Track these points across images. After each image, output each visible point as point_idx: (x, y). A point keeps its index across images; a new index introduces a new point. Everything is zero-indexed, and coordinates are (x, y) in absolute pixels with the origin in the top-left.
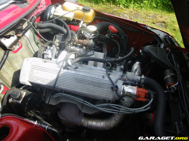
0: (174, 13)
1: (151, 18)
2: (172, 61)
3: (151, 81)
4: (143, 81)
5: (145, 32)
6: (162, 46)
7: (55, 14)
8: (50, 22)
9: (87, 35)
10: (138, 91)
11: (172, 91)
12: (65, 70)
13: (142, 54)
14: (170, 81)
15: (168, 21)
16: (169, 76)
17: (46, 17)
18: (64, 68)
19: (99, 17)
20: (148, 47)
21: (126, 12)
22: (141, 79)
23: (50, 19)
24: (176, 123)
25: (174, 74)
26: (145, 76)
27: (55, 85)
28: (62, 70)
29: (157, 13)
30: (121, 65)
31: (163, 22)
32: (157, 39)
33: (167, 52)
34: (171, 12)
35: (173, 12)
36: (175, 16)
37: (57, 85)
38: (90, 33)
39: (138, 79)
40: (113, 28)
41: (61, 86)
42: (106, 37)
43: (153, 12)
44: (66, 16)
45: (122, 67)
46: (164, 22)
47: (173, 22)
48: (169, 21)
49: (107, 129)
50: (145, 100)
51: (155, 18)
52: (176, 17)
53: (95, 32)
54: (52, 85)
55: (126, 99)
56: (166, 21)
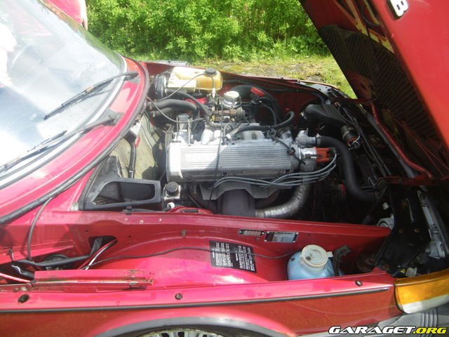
0: (331, 56)
1: (294, 70)
2: (346, 116)
3: (329, 139)
4: (319, 141)
5: (299, 89)
6: (329, 103)
7: (169, 86)
8: (169, 98)
9: (229, 104)
10: (318, 151)
11: (356, 147)
12: (225, 146)
13: (305, 118)
14: (350, 137)
15: (324, 71)
16: (348, 132)
17: (159, 92)
18: (223, 144)
19: (231, 81)
20: (311, 106)
21: (249, 69)
22: (316, 139)
23: (165, 95)
24: (369, 178)
25: (352, 129)
26: (320, 134)
27: (217, 166)
28: (221, 146)
29: (302, 62)
30: (285, 131)
31: (317, 75)
32: (319, 95)
33: (337, 107)
34: (325, 56)
35: (329, 55)
36: (334, 60)
37: (219, 166)
38: (232, 102)
39: (313, 140)
40: (256, 90)
41: (225, 166)
42: (253, 104)
43: (294, 60)
44: (187, 86)
45: (289, 132)
46: (319, 75)
47: (333, 71)
48: (326, 70)
49: (291, 214)
50: (328, 159)
51: (302, 70)
52: (336, 63)
53: (238, 99)
54: (214, 167)
55: (307, 162)
56: (321, 73)
